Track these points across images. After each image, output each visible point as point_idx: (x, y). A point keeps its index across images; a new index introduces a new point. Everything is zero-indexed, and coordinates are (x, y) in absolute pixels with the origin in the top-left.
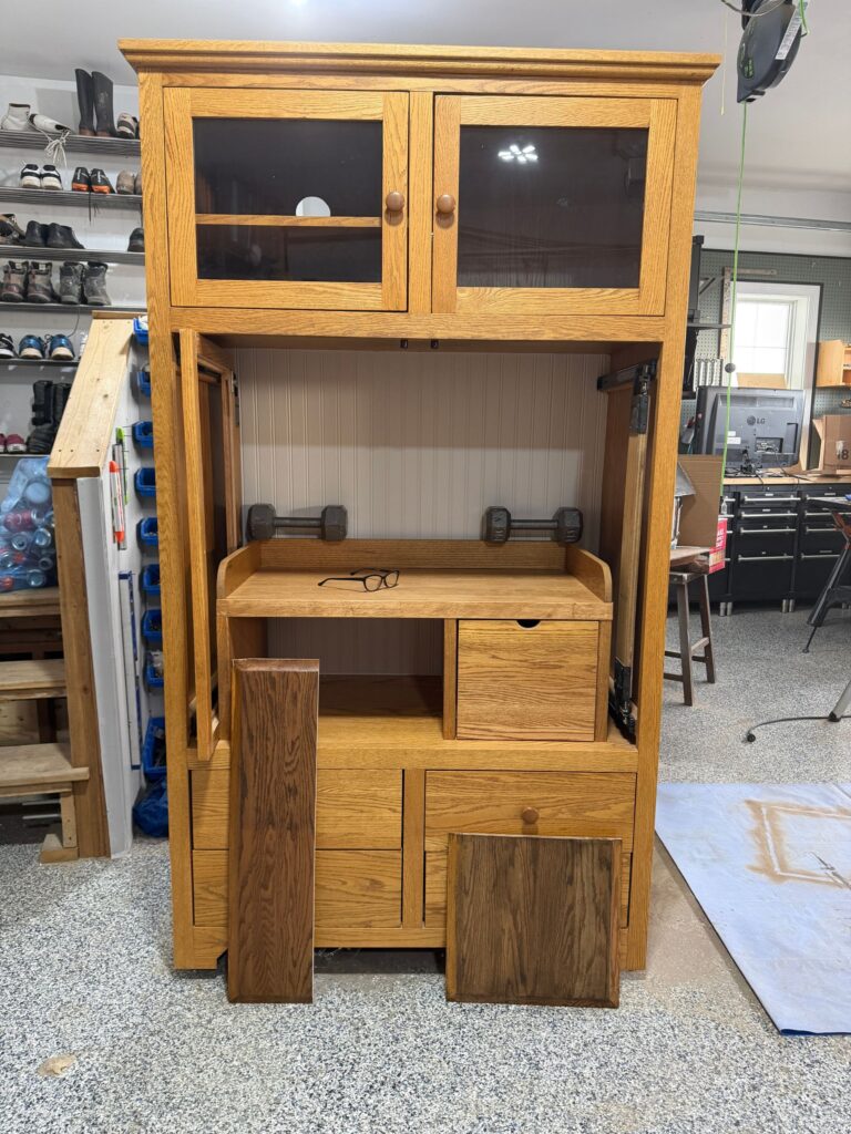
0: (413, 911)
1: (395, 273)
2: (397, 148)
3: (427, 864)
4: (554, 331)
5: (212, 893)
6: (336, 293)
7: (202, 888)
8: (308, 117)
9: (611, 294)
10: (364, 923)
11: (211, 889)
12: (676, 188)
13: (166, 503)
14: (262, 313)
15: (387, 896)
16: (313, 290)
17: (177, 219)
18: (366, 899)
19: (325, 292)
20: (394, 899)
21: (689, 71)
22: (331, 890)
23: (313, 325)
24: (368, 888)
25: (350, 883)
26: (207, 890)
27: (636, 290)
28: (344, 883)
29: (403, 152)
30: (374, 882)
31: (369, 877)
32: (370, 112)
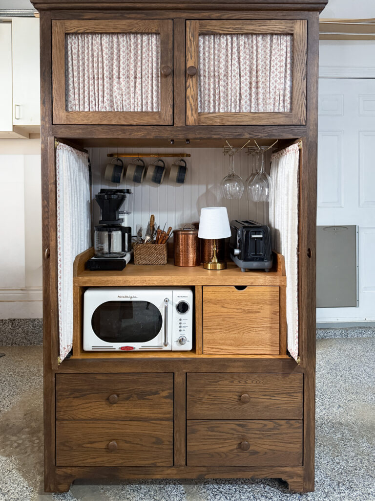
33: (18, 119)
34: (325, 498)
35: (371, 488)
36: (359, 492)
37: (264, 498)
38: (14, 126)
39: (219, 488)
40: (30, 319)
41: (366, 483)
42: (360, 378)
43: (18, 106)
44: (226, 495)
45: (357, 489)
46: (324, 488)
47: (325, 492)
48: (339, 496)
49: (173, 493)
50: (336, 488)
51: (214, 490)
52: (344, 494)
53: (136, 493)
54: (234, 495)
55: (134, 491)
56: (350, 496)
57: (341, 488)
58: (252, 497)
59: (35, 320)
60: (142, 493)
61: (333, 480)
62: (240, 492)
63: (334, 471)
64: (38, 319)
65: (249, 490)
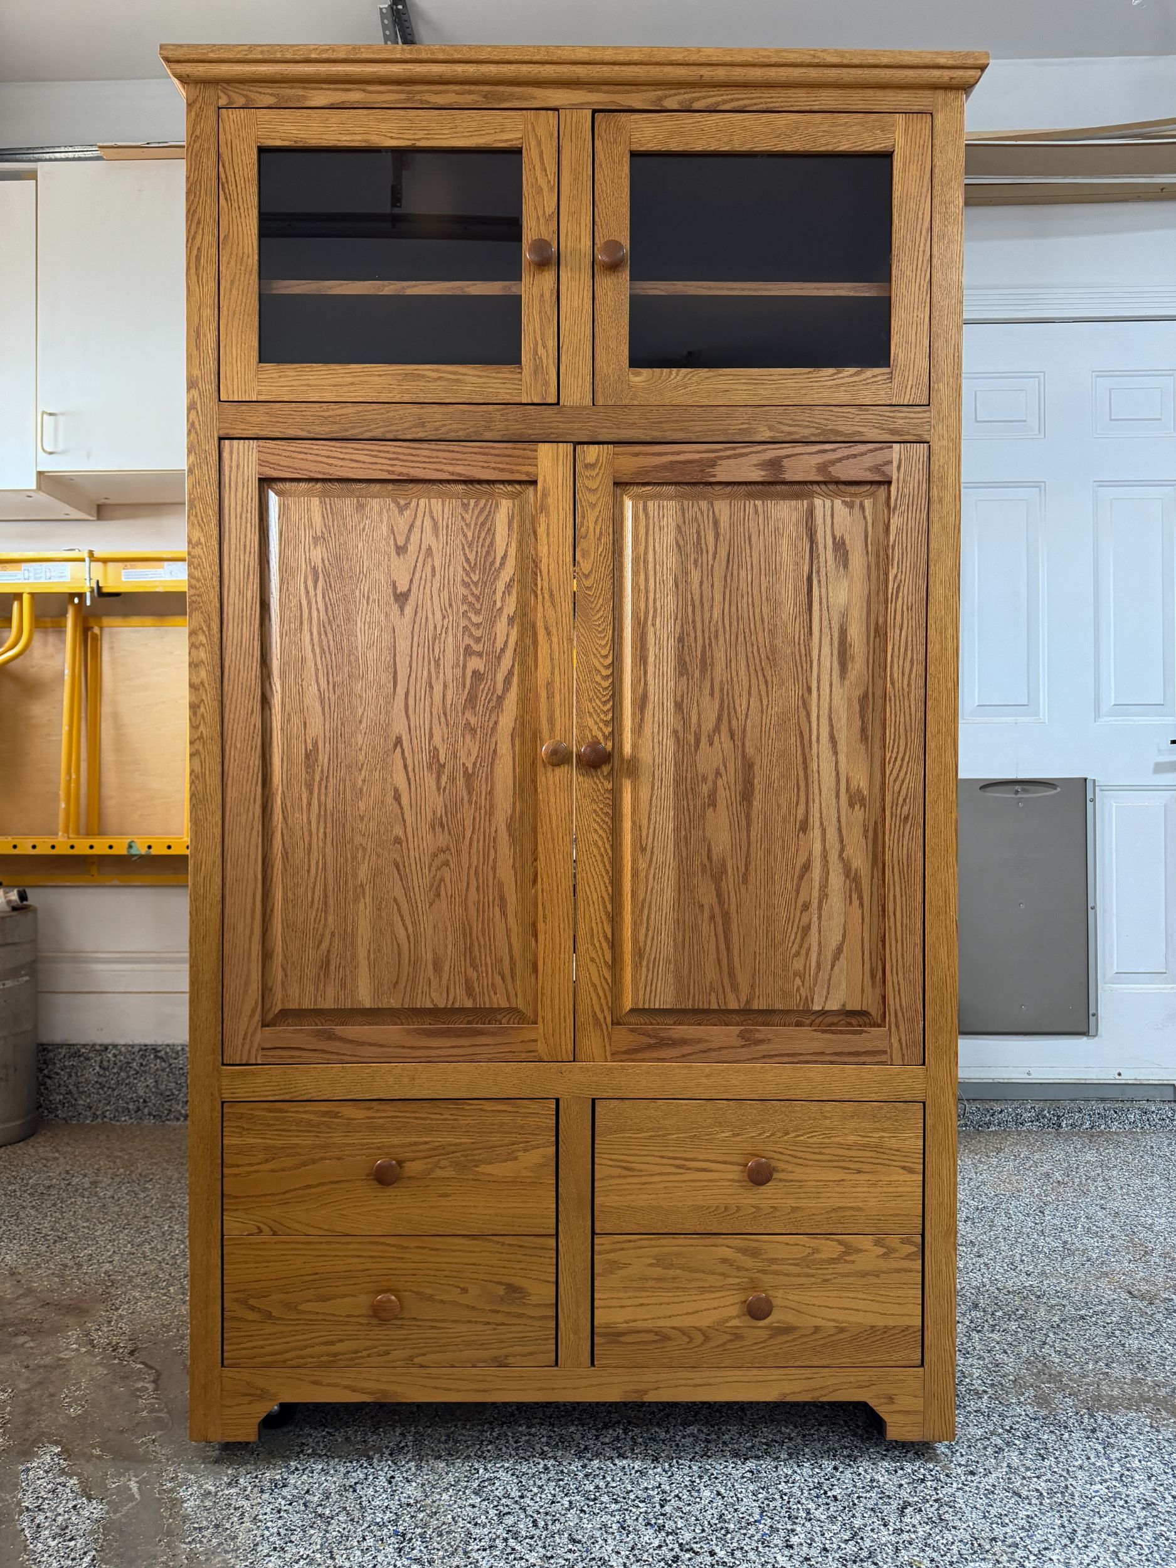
0: (574, 1341)
1: (541, 351)
2: (543, 183)
3: (596, 1257)
4: (771, 428)
5: (252, 1308)
6: (457, 381)
7: (236, 1300)
8: (419, 144)
9: (851, 376)
10: (495, 1359)
11: (251, 1302)
12: (936, 230)
14: (350, 410)
15: (531, 1312)
16: (423, 376)
17: (232, 282)
18: (499, 1318)
19: (440, 378)
20: (545, 1318)
21: (946, 74)
22: (442, 1302)
23: (423, 425)
24: (502, 1299)
25: (473, 1291)
26: (244, 1303)
27: (886, 370)
28: (465, 1290)
29: (551, 189)
30: (512, 1289)
31: (506, 1279)
32: (506, 136)
33: (51, 453)
34: (846, 1541)
35: (1004, 1525)
36: (962, 1534)
37: (651, 1531)
38: (40, 473)
39: (522, 1497)
40: (94, 1045)
41: (993, 1511)
42: (1065, 1237)
43: (51, 414)
44: (535, 1516)
45: (958, 1523)
46: (854, 1516)
47: (852, 1528)
48: (894, 1539)
49: (377, 1502)
50: (893, 1518)
51: (504, 1501)
52: (913, 1536)
53: (266, 1496)
54: (562, 1519)
55: (262, 1491)
56: (930, 1541)
57: (907, 1520)
58: (615, 1526)
59: (106, 1048)
60: (284, 1498)
61: (890, 1498)
62: (582, 1511)
63: (900, 1472)
64: (115, 1046)
65: (614, 1507)
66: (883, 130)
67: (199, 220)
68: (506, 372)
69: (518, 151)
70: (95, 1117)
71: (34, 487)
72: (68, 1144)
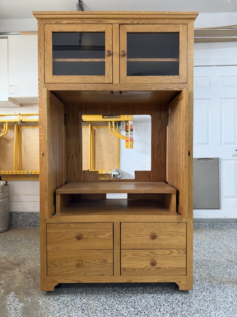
0: (117, 271)
1: (109, 72)
2: (109, 39)
3: (121, 254)
4: (155, 88)
5: (53, 264)
6: (92, 79)
7: (50, 263)
8: (84, 31)
9: (171, 77)
10: (101, 274)
11: (53, 263)
12: (188, 48)
13: (42, 140)
14: (71, 85)
15: (108, 265)
16: (86, 78)
17: (47, 59)
18: (102, 266)
19: (89, 78)
20: (111, 266)
21: (190, 16)
22: (91, 263)
23: (86, 88)
24: (103, 262)
25: (97, 261)
26: (51, 263)
27: (178, 76)
28: (95, 261)
29: (111, 40)
30: (104, 260)
31: (103, 258)
32: (101, 29)
33: (11, 94)
34: (171, 310)
35: (203, 307)
36: (194, 309)
37: (132, 308)
38: (9, 98)
39: (107, 302)
40: (21, 212)
41: (201, 304)
42: (215, 249)
43: (11, 86)
44: (109, 305)
45: (194, 306)
46: (173, 305)
47: (172, 307)
48: (181, 310)
49: (78, 303)
50: (181, 305)
51: (103, 302)
52: (185, 309)
53: (56, 302)
54: (115, 306)
55: (55, 301)
56: (188, 310)
57: (183, 306)
58: (125, 307)
59: (23, 213)
60: (59, 302)
61: (180, 301)
62: (119, 304)
63: (182, 296)
64: (25, 212)
65: (125, 303)
66: (177, 27)
67: (40, 47)
68: (102, 77)
69: (104, 32)
70: (21, 226)
71: (8, 100)
72: (16, 232)
